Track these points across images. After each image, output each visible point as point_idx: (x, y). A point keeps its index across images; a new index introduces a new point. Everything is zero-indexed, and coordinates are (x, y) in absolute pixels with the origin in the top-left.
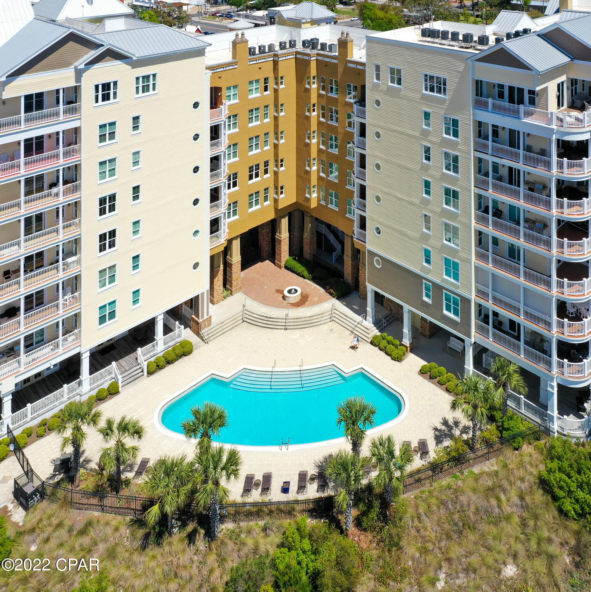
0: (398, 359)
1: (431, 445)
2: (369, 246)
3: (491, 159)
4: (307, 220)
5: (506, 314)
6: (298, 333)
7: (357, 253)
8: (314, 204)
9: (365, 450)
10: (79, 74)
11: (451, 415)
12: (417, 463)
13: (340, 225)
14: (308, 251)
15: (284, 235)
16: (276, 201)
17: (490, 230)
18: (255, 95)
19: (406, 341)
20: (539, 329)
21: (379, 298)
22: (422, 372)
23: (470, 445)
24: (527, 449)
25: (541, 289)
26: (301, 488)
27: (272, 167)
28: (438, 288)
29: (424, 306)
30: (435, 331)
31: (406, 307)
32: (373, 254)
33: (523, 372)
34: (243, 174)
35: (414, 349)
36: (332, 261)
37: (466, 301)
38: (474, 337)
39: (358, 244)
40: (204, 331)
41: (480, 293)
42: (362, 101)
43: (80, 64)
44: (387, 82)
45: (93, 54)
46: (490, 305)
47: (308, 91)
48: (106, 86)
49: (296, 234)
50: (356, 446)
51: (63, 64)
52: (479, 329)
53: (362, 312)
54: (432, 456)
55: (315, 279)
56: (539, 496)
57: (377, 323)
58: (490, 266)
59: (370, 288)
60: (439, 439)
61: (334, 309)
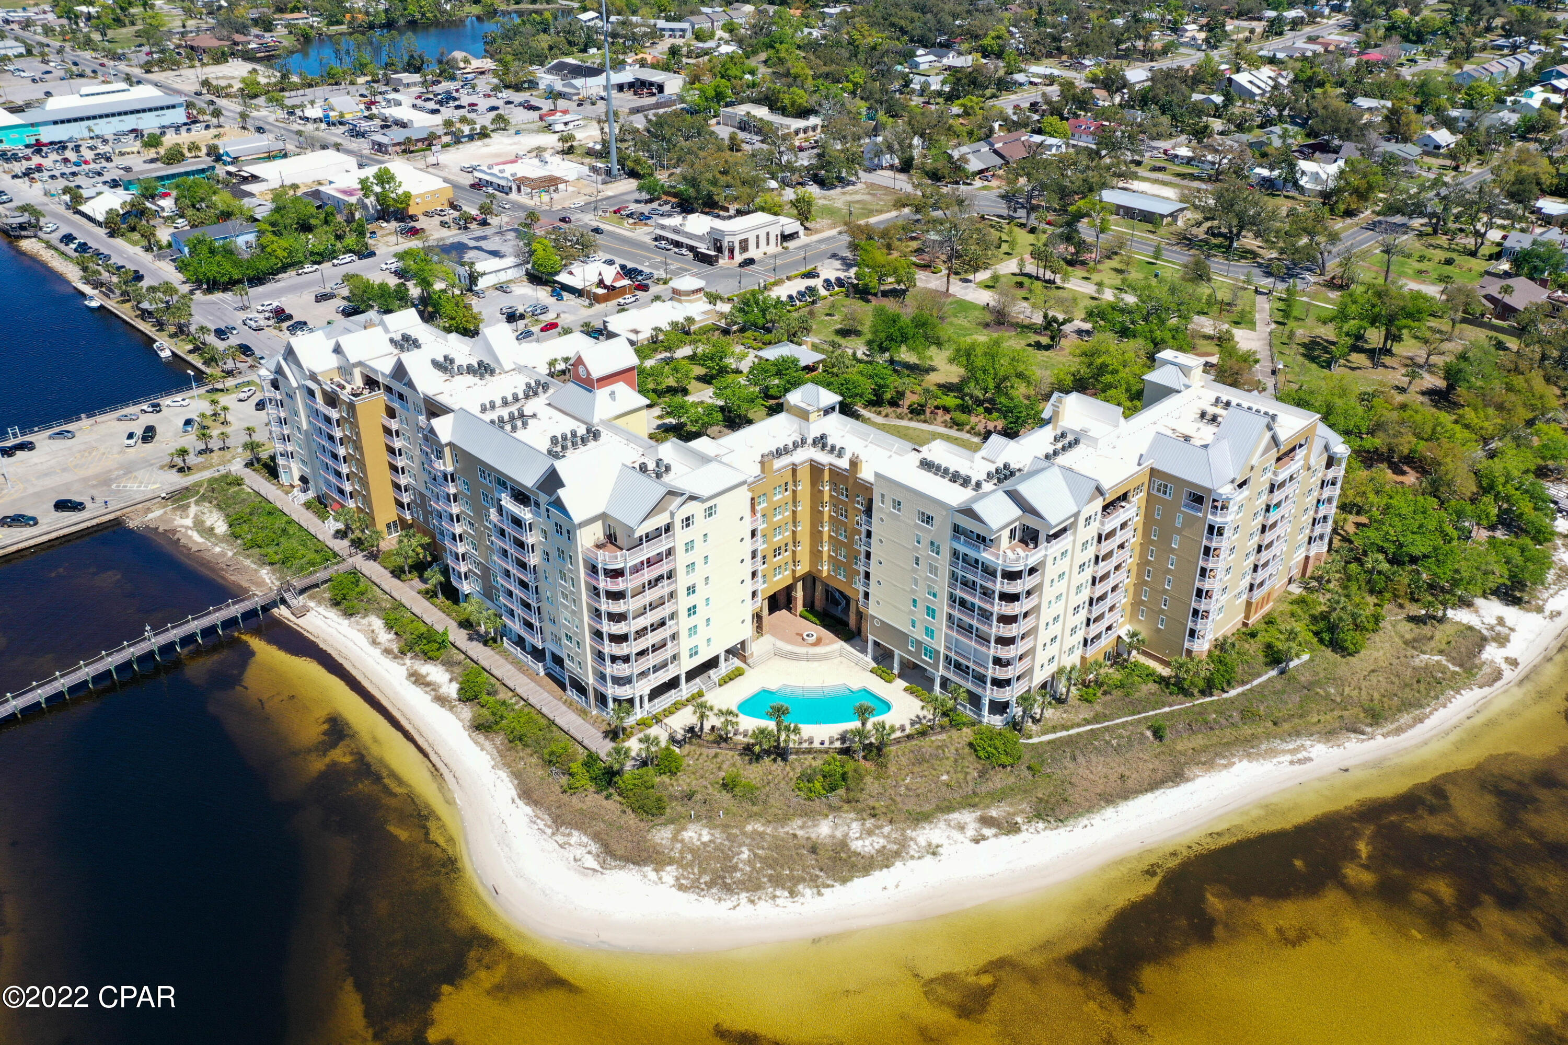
0: (890, 682)
1: (908, 727)
2: (871, 612)
3: (960, 573)
4: (818, 584)
5: (964, 662)
6: (816, 664)
7: (860, 615)
8: (825, 574)
9: (869, 726)
10: (672, 515)
11: (921, 714)
12: (898, 734)
13: (848, 593)
14: (819, 604)
15: (799, 594)
16: (794, 571)
17: (956, 614)
18: (778, 497)
19: (896, 671)
20: (981, 670)
21: (876, 644)
22: (906, 690)
23: (932, 728)
24: (965, 730)
25: (984, 649)
26: (831, 743)
27: (790, 547)
28: (919, 643)
29: (910, 652)
30: (916, 666)
31: (897, 652)
32: (873, 617)
33: (969, 692)
34: (770, 554)
35: (900, 676)
36: (838, 612)
37: (938, 652)
38: (941, 671)
39: (862, 609)
40: (749, 661)
41: (947, 648)
42: (869, 511)
43: (673, 507)
44: (888, 507)
45: (679, 500)
46: (953, 655)
47: (821, 492)
48: (688, 519)
49: (809, 591)
50: (863, 724)
51: (665, 510)
52: (945, 668)
53: (864, 651)
54: (908, 731)
55: (824, 626)
56: (967, 750)
57: (875, 659)
58: (954, 634)
59: (871, 638)
60: (912, 724)
61: (842, 648)
